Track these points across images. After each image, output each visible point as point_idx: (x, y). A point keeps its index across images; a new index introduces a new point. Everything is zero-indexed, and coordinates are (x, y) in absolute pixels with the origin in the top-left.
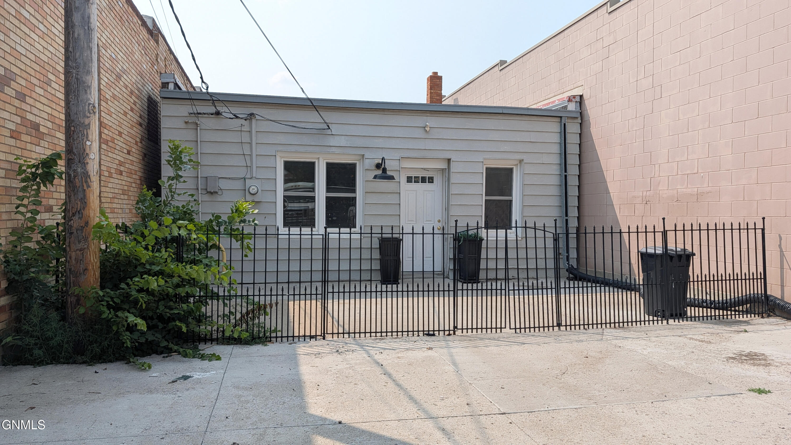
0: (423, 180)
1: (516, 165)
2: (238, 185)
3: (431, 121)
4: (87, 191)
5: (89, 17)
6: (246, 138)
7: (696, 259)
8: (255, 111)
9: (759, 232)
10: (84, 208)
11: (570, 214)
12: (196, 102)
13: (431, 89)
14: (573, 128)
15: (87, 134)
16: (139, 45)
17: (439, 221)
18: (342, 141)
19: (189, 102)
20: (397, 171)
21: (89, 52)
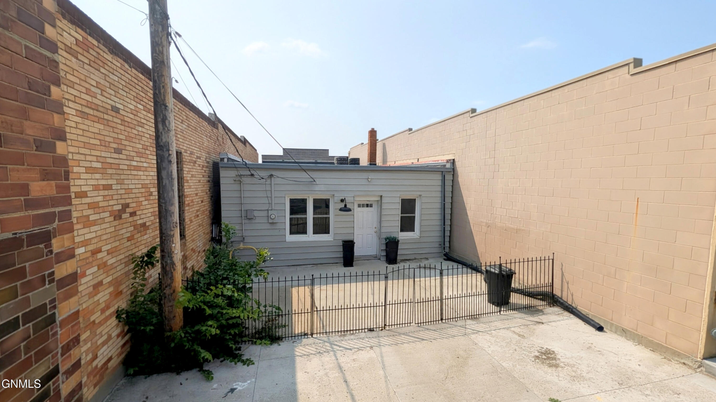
0: (367, 206)
1: (418, 197)
2: (265, 214)
3: (372, 175)
4: (174, 273)
5: (171, 172)
6: (268, 188)
7: (517, 275)
8: (273, 173)
9: (551, 261)
10: (172, 283)
11: (446, 224)
12: (239, 169)
13: (371, 137)
14: (449, 177)
15: (173, 240)
16: (207, 137)
17: (375, 228)
18: (323, 188)
19: (235, 169)
20: (352, 203)
21: (172, 193)
